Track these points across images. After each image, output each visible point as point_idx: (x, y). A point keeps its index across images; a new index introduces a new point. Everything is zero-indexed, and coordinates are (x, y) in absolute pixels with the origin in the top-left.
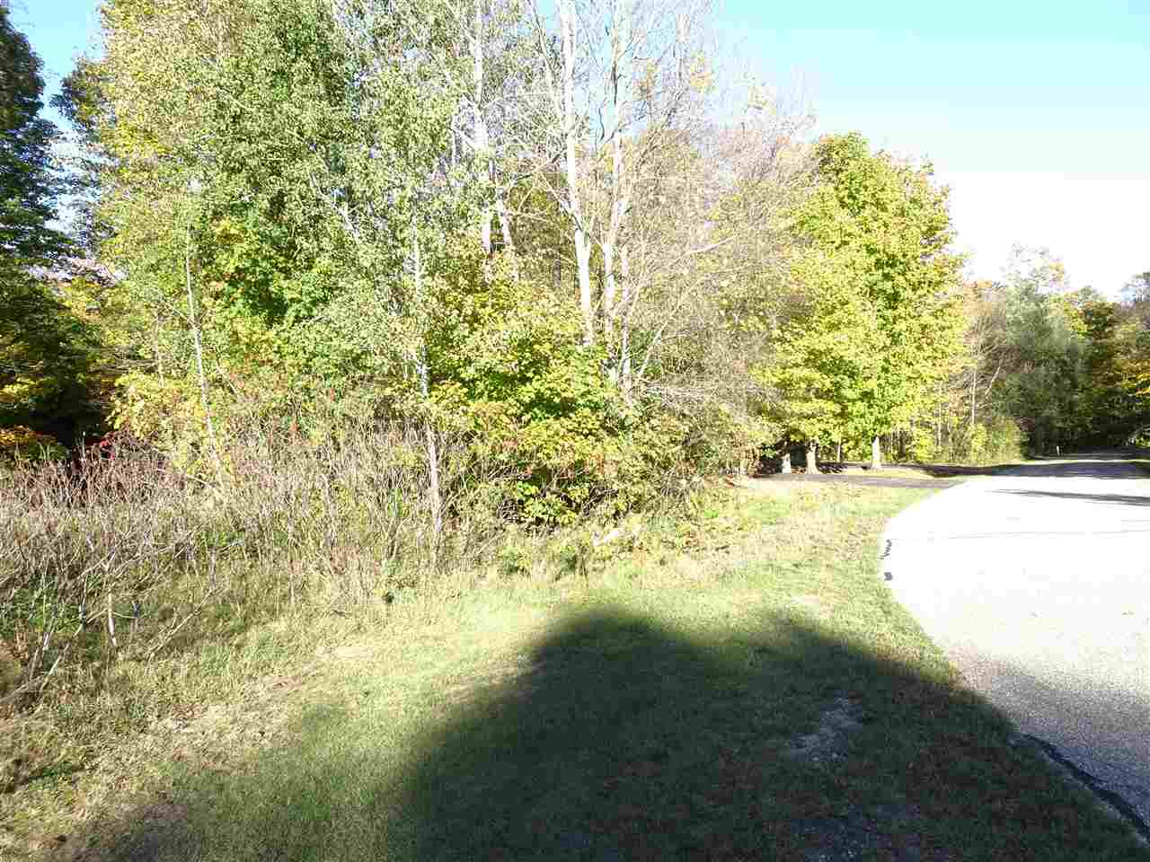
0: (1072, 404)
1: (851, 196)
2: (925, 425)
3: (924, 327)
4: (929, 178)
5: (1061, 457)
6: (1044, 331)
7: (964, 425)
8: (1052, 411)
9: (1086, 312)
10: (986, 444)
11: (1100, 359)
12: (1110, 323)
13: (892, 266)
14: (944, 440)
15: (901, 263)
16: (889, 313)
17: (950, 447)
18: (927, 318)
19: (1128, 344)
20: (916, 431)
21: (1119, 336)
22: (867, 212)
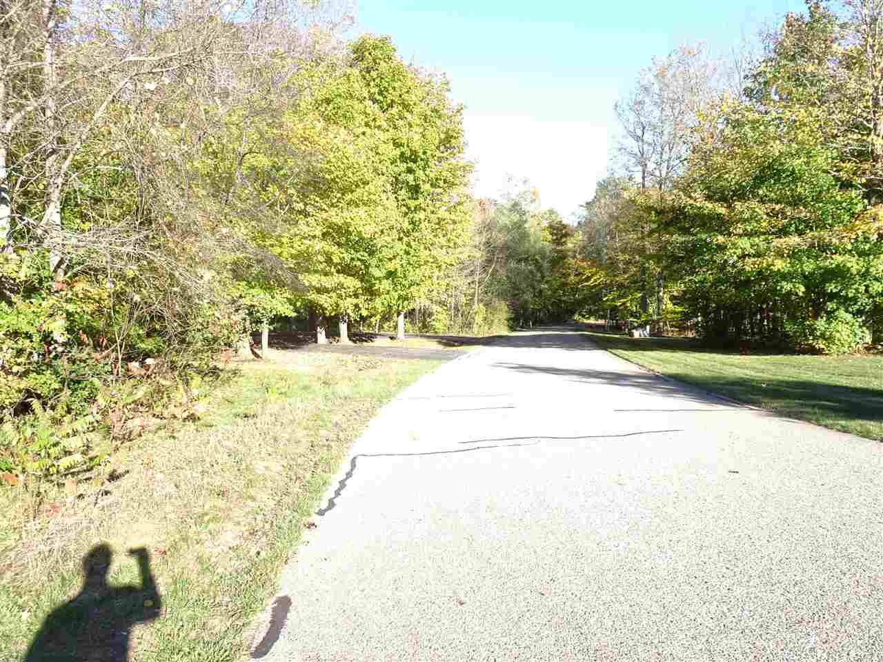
0: (541, 291)
1: (380, 93)
2: (442, 303)
3: (440, 221)
4: (447, 94)
5: (533, 330)
6: (524, 236)
7: (469, 304)
8: (528, 297)
9: (551, 227)
10: (485, 319)
11: (559, 260)
12: (566, 235)
13: (415, 161)
14: (456, 316)
15: (421, 160)
16: (412, 203)
17: (460, 320)
18: (442, 213)
19: (575, 252)
20: (435, 308)
21: (570, 245)
22: (394, 111)
